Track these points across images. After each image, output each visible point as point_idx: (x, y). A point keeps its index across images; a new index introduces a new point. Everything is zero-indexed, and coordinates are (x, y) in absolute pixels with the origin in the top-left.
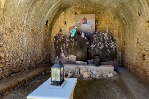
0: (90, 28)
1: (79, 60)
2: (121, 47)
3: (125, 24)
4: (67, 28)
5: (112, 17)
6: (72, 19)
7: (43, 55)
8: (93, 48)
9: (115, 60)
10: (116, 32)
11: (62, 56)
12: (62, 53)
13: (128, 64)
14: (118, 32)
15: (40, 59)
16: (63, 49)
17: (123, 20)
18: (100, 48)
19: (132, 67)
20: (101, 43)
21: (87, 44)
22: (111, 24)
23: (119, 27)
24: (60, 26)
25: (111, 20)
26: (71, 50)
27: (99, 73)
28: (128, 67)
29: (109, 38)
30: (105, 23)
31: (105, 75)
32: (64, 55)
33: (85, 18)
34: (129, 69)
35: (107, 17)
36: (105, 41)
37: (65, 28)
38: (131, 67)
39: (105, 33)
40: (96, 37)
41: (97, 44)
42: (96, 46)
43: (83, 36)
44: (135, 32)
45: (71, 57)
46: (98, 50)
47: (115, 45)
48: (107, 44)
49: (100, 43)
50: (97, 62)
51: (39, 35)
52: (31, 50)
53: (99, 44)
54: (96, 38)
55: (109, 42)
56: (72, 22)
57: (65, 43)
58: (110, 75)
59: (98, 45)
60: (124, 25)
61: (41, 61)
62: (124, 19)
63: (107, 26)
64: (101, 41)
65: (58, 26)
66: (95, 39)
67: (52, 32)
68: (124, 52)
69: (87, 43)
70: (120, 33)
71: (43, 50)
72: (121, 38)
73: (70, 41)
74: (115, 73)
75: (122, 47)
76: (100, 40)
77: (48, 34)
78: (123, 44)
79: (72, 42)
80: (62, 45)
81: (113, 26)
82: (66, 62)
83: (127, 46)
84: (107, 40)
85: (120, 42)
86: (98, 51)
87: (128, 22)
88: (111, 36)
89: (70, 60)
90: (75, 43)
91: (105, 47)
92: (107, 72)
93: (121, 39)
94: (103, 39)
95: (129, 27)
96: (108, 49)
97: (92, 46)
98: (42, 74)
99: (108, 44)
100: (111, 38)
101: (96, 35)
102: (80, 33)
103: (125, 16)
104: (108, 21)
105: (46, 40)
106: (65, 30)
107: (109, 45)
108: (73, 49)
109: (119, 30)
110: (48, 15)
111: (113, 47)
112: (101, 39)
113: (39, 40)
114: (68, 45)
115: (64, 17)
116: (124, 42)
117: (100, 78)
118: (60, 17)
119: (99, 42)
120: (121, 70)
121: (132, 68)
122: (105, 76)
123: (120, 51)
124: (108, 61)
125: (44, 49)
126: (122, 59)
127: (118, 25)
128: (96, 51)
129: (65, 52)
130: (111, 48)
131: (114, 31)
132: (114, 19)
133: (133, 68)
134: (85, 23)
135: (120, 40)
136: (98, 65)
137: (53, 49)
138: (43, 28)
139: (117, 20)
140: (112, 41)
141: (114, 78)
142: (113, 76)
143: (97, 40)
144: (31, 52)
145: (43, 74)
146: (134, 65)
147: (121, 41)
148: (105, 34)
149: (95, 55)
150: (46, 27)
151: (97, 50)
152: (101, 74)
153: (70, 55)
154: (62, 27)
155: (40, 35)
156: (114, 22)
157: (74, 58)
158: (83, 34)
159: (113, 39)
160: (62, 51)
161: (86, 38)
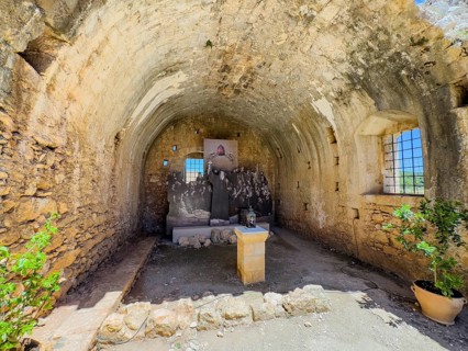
0: (230, 163)
2: (274, 193)
3: (279, 156)
4: (179, 158)
5: (259, 142)
6: (189, 141)
8: (236, 196)
9: (270, 214)
10: (265, 167)
12: (181, 207)
13: (286, 220)
14: (269, 168)
16: (184, 200)
17: (277, 151)
18: (248, 195)
20: (249, 188)
21: (228, 190)
22: (258, 153)
23: (269, 159)
24: (166, 153)
25: (257, 147)
28: (287, 223)
29: (261, 179)
30: (247, 151)
32: (186, 212)
33: (221, 146)
34: (288, 226)
35: (251, 141)
36: (254, 185)
37: (175, 158)
38: (291, 223)
39: (254, 172)
41: (243, 190)
42: (242, 193)
43: (222, 176)
45: (200, 213)
46: (245, 199)
47: (269, 191)
48: (258, 189)
49: (247, 187)
55: (260, 186)
56: (190, 146)
59: (245, 190)
60: (277, 157)
62: (278, 149)
63: (251, 158)
64: (249, 185)
65: (159, 153)
66: (240, 182)
68: (279, 200)
69: (228, 188)
70: (271, 168)
72: (273, 178)
74: (272, 233)
75: (276, 193)
78: (276, 188)
79: (201, 186)
81: (260, 158)
83: (284, 191)
84: (258, 184)
85: (272, 184)
86: (245, 202)
87: (284, 155)
88: (263, 177)
89: (197, 220)
90: (207, 189)
91: (254, 193)
93: (274, 180)
94: (252, 181)
95: (286, 164)
97: (235, 193)
101: (240, 174)
102: (216, 171)
103: (280, 146)
104: (252, 149)
106: (174, 161)
107: (261, 192)
108: (203, 199)
109: (270, 164)
111: (267, 193)
112: (249, 182)
114: (194, 192)
115: (173, 135)
116: (279, 184)
120: (277, 230)
127: (268, 156)
128: (241, 201)
129: (189, 205)
132: (262, 145)
133: (293, 223)
134: (223, 154)
135: (272, 181)
139: (266, 147)
140: (265, 185)
143: (242, 183)
146: (294, 219)
147: (274, 183)
148: (255, 174)
149: (240, 208)
151: (243, 200)
153: (198, 210)
154: (168, 156)
156: (262, 150)
157: (204, 214)
158: (222, 173)
159: (265, 182)
160: (183, 203)
161: (227, 180)
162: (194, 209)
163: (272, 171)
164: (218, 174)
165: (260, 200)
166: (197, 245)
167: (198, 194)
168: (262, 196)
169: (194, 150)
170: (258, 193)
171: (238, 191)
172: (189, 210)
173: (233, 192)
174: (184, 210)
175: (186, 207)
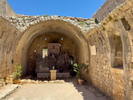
0: (57, 51)
9: (71, 69)
12: (40, 66)
14: (75, 52)
18: (63, 63)
20: (63, 60)
23: (75, 48)
24: (35, 48)
25: (70, 43)
30: (66, 45)
33: (53, 45)
35: (67, 41)
39: (65, 54)
42: (60, 62)
55: (67, 59)
59: (61, 61)
63: (68, 48)
66: (60, 58)
69: (55, 60)
76: (62, 58)
90: (48, 60)
92: (66, 75)
94: (64, 58)
97: (58, 62)
101: (60, 55)
107: (68, 61)
108: (47, 64)
114: (44, 61)
115: (37, 41)
124: (67, 70)
134: (54, 48)
143: (61, 58)
149: (60, 67)
151: (61, 64)
152: (63, 76)
153: (45, 67)
156: (72, 45)
157: (47, 69)
160: (40, 65)
161: (55, 58)
162: (44, 67)
165: (67, 64)
170: (66, 62)
171: (59, 61)
172: (42, 67)
173: (57, 61)
174: (41, 67)
175: (42, 66)
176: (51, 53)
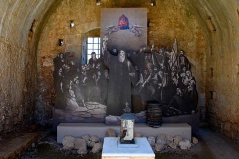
0: (136, 39)
1: (114, 115)
2: (205, 82)
3: (212, 29)
4: (76, 37)
5: (183, 11)
6: (88, 15)
7: (23, 103)
8: (143, 86)
9: (193, 111)
10: (191, 45)
11: (71, 106)
12: (70, 97)
13: (221, 121)
14: (198, 46)
15: (19, 112)
16: (74, 89)
17: (208, 21)
18: (160, 84)
19: (229, 126)
20: (163, 75)
21: (131, 77)
22: (181, 26)
23: (198, 34)
24: (60, 31)
25: (179, 18)
26: (93, 91)
27: (161, 142)
28: (222, 126)
29: (180, 62)
30: (166, 25)
31: (173, 145)
32: (76, 104)
33: (123, 16)
34: (223, 131)
35: (171, 11)
36: (170, 70)
37: (72, 36)
38: (227, 126)
39: (170, 51)
40: (150, 61)
41: (153, 76)
42: (151, 81)
43: (122, 57)
44: (234, 51)
45: (94, 106)
46: (156, 90)
47: (194, 79)
48: (175, 75)
49: (160, 73)
50: (156, 117)
51: (18, 56)
52: (6, 92)
53: (158, 76)
54: (152, 62)
55: (179, 71)
56: (89, 21)
57: (80, 74)
58: (185, 145)
59: (156, 77)
60: (209, 31)
61: (19, 117)
62: (210, 18)
63: (172, 34)
64: (162, 70)
65: (53, 31)
66: (149, 65)
67: (39, 47)
68: (212, 92)
69: (131, 74)
70: (201, 47)
71: (23, 91)
72: (204, 60)
73: (91, 69)
74: (195, 140)
75: (207, 82)
76: (159, 67)
77: (33, 51)
78: (208, 75)
79: (94, 71)
80: (73, 79)
81: (185, 33)
82: (82, 119)
83: (218, 78)
84: (176, 68)
85: (202, 69)
86: (155, 93)
87: (219, 27)
88: (183, 58)
89: (89, 115)
90: (103, 74)
91: (170, 82)
92: (177, 139)
93: (205, 63)
94: (166, 64)
95: (222, 39)
96: (178, 87)
97: (141, 81)
98: (32, 148)
99: (177, 75)
100: (183, 62)
101: (150, 55)
102: (115, 51)
103: (212, 13)
104: (173, 21)
105: (29, 67)
106: (70, 41)
107: (181, 79)
108: (97, 88)
109: (198, 41)
110: (39, 8)
111: (189, 82)
112: (162, 65)
113: (18, 67)
114: (85, 78)
115: (69, 9)
116: (212, 69)
117: (163, 152)
118: (58, 10)
119: (157, 72)
121: (229, 129)
122: (175, 147)
123: (202, 92)
124: (178, 114)
125: (25, 90)
126: (207, 109)
127: (197, 30)
128: (150, 92)
129: (79, 95)
130: (184, 85)
131: (189, 44)
132: (188, 15)
133: (231, 127)
134: (125, 27)
135: (201, 64)
136: (158, 125)
137: (40, 87)
138: (26, 38)
139: (193, 17)
140: (187, 70)
141: (192, 150)
142: (190, 145)
143: (153, 67)
144: (6, 95)
145: (35, 148)
146: (233, 122)
147: (205, 68)
148: (171, 53)
149: (148, 102)
150: (29, 36)
151: (154, 91)
152: (166, 145)
153: (91, 103)
154: (63, 35)
155: (20, 56)
156: (187, 23)
157: (99, 108)
158: (122, 53)
159: (188, 65)
160: (72, 92)
161: (129, 63)
162: (86, 101)
163: (203, 50)
164: (117, 54)
165: (179, 91)
166: (82, 150)
167: (90, 81)
168: (181, 85)
169: (94, 26)
170: (176, 81)
171: (145, 78)
172: (79, 102)
173: (139, 80)
174: (73, 102)
175: (76, 97)
176: (115, 47)
